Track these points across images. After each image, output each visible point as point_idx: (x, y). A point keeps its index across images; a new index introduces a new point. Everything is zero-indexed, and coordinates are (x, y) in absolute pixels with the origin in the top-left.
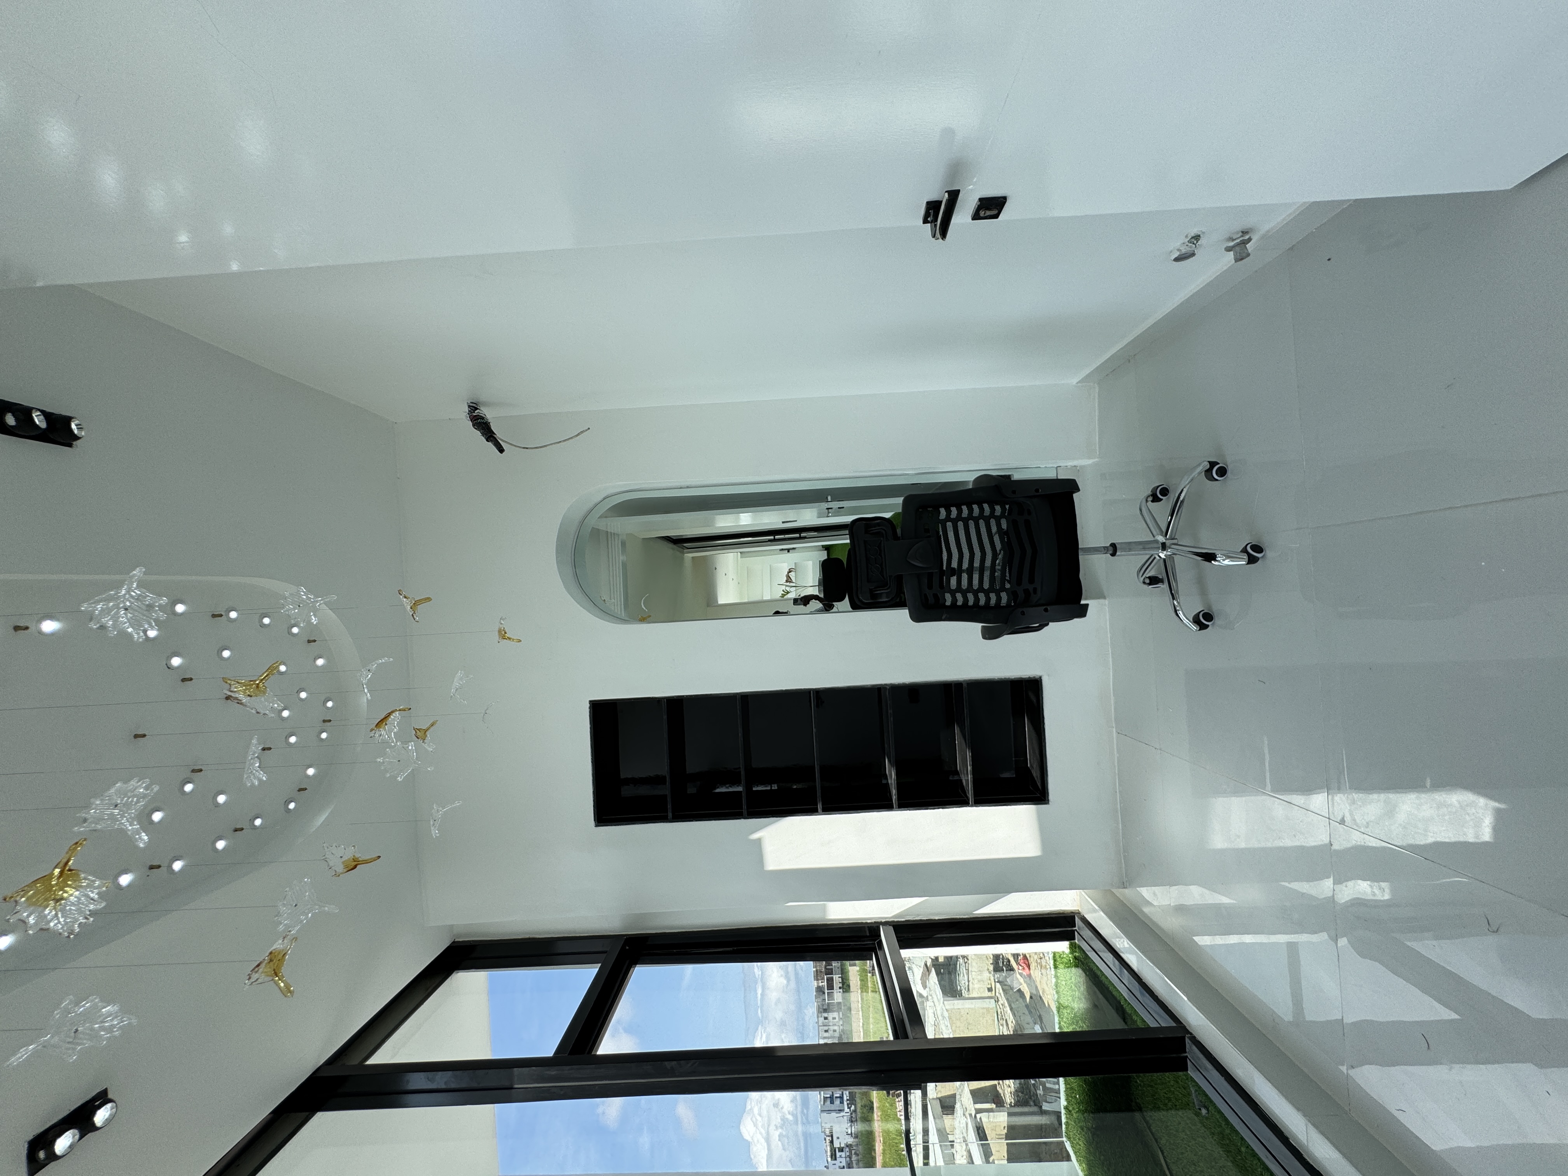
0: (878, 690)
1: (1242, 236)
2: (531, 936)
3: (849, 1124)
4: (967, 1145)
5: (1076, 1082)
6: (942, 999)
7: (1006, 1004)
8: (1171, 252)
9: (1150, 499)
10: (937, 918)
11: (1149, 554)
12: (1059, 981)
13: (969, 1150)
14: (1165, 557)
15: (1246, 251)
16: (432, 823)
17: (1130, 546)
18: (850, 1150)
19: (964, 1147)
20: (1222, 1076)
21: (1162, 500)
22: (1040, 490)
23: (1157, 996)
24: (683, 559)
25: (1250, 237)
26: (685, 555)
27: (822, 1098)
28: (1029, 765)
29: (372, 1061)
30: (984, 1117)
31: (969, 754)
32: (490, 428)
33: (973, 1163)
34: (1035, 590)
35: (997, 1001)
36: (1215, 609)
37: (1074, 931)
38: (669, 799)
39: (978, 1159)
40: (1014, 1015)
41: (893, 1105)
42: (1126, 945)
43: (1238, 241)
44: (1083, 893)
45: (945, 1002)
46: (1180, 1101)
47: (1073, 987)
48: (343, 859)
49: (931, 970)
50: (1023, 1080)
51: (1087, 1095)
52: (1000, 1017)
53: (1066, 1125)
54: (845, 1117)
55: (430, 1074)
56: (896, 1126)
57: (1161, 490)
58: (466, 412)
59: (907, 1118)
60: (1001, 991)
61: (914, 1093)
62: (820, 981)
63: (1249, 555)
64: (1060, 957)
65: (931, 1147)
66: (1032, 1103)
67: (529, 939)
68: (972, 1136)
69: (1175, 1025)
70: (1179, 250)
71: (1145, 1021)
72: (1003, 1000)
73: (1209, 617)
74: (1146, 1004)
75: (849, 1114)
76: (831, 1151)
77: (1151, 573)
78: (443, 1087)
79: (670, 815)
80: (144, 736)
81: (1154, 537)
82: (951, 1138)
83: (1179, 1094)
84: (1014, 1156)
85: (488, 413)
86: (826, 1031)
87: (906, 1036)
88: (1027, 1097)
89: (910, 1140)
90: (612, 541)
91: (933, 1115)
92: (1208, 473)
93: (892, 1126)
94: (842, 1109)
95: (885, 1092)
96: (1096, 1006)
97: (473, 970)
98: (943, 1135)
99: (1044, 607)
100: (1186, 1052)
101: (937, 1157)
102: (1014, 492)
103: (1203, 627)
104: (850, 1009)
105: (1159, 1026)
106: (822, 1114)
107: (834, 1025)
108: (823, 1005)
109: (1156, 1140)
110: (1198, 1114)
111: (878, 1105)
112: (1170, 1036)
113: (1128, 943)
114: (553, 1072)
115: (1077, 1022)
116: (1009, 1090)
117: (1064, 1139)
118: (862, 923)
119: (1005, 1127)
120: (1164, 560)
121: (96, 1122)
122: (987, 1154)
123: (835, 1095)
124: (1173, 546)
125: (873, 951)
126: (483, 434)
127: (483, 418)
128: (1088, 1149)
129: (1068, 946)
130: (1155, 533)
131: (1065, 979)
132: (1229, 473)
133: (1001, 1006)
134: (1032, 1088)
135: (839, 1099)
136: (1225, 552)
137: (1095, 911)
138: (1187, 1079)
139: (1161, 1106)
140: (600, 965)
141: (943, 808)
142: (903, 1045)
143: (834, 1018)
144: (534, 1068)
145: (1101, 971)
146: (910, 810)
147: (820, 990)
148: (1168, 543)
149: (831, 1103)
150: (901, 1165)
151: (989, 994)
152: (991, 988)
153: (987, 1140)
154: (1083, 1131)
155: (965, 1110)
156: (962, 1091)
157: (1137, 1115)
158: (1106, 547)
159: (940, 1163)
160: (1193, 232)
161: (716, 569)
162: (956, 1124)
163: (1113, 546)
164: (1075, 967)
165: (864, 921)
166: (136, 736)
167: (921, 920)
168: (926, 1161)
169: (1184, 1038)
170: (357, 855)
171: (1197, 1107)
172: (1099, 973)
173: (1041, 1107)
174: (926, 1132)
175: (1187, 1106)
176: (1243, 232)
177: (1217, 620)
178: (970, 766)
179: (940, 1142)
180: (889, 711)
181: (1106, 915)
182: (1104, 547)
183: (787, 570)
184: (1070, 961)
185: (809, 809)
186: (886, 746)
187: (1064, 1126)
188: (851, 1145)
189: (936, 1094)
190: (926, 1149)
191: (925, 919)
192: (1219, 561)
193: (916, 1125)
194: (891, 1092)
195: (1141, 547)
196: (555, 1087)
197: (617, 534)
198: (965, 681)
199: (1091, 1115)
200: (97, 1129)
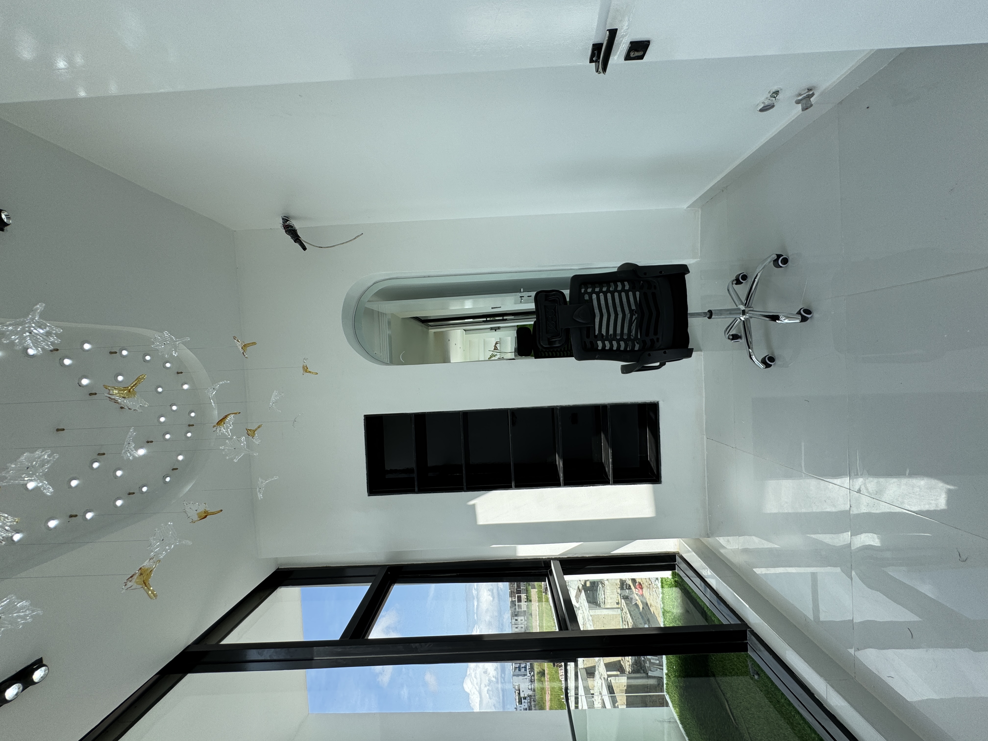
0: (552, 410)
1: (808, 92)
2: (328, 565)
3: (530, 683)
4: (602, 696)
5: (674, 659)
6: (588, 609)
7: (628, 612)
8: (758, 105)
9: (735, 282)
10: (587, 556)
11: (734, 317)
12: (665, 596)
13: (603, 699)
14: (744, 320)
15: (810, 103)
16: (258, 490)
17: (721, 312)
18: (530, 698)
19: (600, 698)
20: (771, 655)
21: (742, 283)
22: (663, 272)
23: (729, 605)
24: (428, 333)
25: (813, 92)
26: (430, 330)
27: (514, 667)
28: (649, 459)
29: (224, 642)
30: (612, 680)
31: (610, 451)
32: (297, 234)
33: (605, 708)
34: (658, 339)
35: (622, 610)
36: (776, 354)
37: (675, 564)
38: (416, 479)
39: (608, 705)
40: (632, 618)
41: (557, 672)
42: (709, 574)
43: (805, 95)
44: (682, 541)
45: (590, 611)
46: (740, 671)
47: (674, 599)
48: (198, 512)
49: (582, 591)
50: (636, 657)
51: (680, 666)
52: (624, 620)
53: (666, 685)
54: (528, 679)
55: (260, 651)
56: (559, 684)
57: (742, 276)
58: (281, 224)
59: (566, 679)
60: (625, 604)
61: (570, 665)
62: (513, 598)
63: (802, 316)
64: (665, 581)
65: (580, 697)
66: (642, 672)
67: (326, 567)
68: (605, 691)
69: (740, 623)
70: (763, 103)
71: (720, 621)
72: (626, 610)
73: (772, 359)
74: (721, 610)
75: (530, 677)
76: (519, 699)
77: (733, 332)
78: (269, 658)
79: (416, 489)
80: (63, 430)
81: (737, 306)
82: (592, 692)
83: (739, 666)
84: (630, 703)
85: (297, 225)
86: (517, 628)
87: (567, 629)
88: (639, 668)
89: (568, 694)
90: (381, 317)
91: (581, 678)
92: (776, 262)
93: (556, 685)
94: (525, 674)
95: (552, 664)
96: (687, 611)
97: (291, 586)
98: (587, 690)
99: (664, 351)
100: (747, 640)
101: (583, 704)
102: (645, 274)
103: (768, 366)
104: (531, 615)
105: (729, 623)
106: (513, 677)
107: (521, 624)
108: (515, 612)
109: (724, 694)
110: (752, 679)
111: (547, 672)
112: (737, 630)
113: (710, 572)
114: (339, 649)
115: (676, 621)
116: (628, 663)
117: (665, 693)
118: (540, 559)
119: (625, 686)
120: (744, 321)
121: (34, 679)
122: (614, 701)
123: (521, 666)
124: (750, 312)
125: (546, 576)
126: (292, 238)
127: (292, 227)
128: (680, 699)
129: (671, 574)
130: (737, 304)
131: (668, 595)
132: (789, 263)
133: (624, 613)
134: (642, 662)
135: (524, 668)
136: (786, 314)
137: (689, 551)
138: (747, 656)
139: (728, 673)
140: (371, 583)
141: (593, 486)
142: (565, 634)
143: (522, 620)
144: (327, 647)
145: (692, 589)
146: (571, 487)
147: (513, 603)
148: (747, 310)
149: (519, 671)
150: (561, 707)
151: (617, 606)
152: (619, 602)
153: (615, 694)
154: (677, 688)
155: (601, 675)
156: (599, 664)
157: (712, 679)
158: (705, 312)
159: (585, 707)
160: (775, 89)
161: (449, 340)
162: (595, 684)
163: (710, 312)
164: (675, 587)
165: (541, 558)
166: (58, 430)
167: (577, 557)
168: (576, 705)
169: (746, 631)
170: (207, 509)
171: (752, 674)
172: (690, 591)
173: (648, 674)
174: (577, 688)
175: (746, 673)
176: (808, 89)
177: (777, 361)
178: (611, 459)
179: (585, 695)
180: (559, 423)
181: (696, 554)
182: (704, 313)
183: (495, 343)
184: (672, 583)
185: (506, 486)
186: (557, 446)
187: (665, 686)
188: (531, 695)
189: (583, 666)
190: (577, 699)
191: (580, 556)
192: (781, 321)
193: (571, 684)
194: (556, 664)
195: (728, 312)
196: (341, 659)
197: (385, 314)
198: (609, 404)
199: (683, 679)
200: (35, 683)
